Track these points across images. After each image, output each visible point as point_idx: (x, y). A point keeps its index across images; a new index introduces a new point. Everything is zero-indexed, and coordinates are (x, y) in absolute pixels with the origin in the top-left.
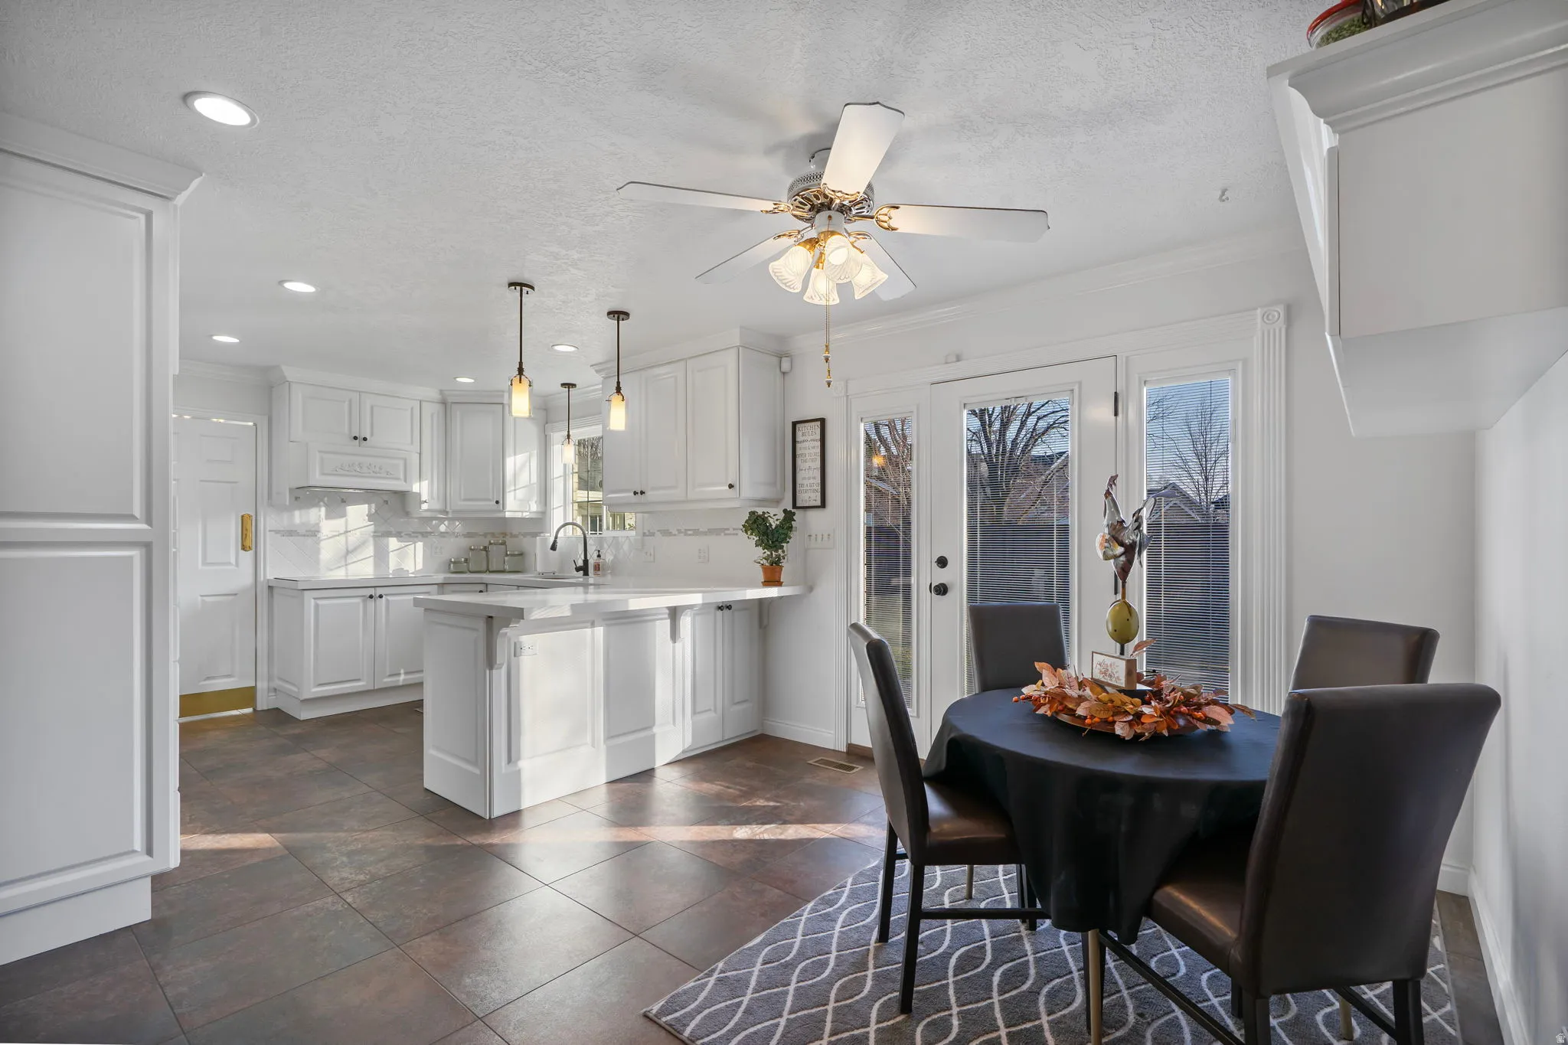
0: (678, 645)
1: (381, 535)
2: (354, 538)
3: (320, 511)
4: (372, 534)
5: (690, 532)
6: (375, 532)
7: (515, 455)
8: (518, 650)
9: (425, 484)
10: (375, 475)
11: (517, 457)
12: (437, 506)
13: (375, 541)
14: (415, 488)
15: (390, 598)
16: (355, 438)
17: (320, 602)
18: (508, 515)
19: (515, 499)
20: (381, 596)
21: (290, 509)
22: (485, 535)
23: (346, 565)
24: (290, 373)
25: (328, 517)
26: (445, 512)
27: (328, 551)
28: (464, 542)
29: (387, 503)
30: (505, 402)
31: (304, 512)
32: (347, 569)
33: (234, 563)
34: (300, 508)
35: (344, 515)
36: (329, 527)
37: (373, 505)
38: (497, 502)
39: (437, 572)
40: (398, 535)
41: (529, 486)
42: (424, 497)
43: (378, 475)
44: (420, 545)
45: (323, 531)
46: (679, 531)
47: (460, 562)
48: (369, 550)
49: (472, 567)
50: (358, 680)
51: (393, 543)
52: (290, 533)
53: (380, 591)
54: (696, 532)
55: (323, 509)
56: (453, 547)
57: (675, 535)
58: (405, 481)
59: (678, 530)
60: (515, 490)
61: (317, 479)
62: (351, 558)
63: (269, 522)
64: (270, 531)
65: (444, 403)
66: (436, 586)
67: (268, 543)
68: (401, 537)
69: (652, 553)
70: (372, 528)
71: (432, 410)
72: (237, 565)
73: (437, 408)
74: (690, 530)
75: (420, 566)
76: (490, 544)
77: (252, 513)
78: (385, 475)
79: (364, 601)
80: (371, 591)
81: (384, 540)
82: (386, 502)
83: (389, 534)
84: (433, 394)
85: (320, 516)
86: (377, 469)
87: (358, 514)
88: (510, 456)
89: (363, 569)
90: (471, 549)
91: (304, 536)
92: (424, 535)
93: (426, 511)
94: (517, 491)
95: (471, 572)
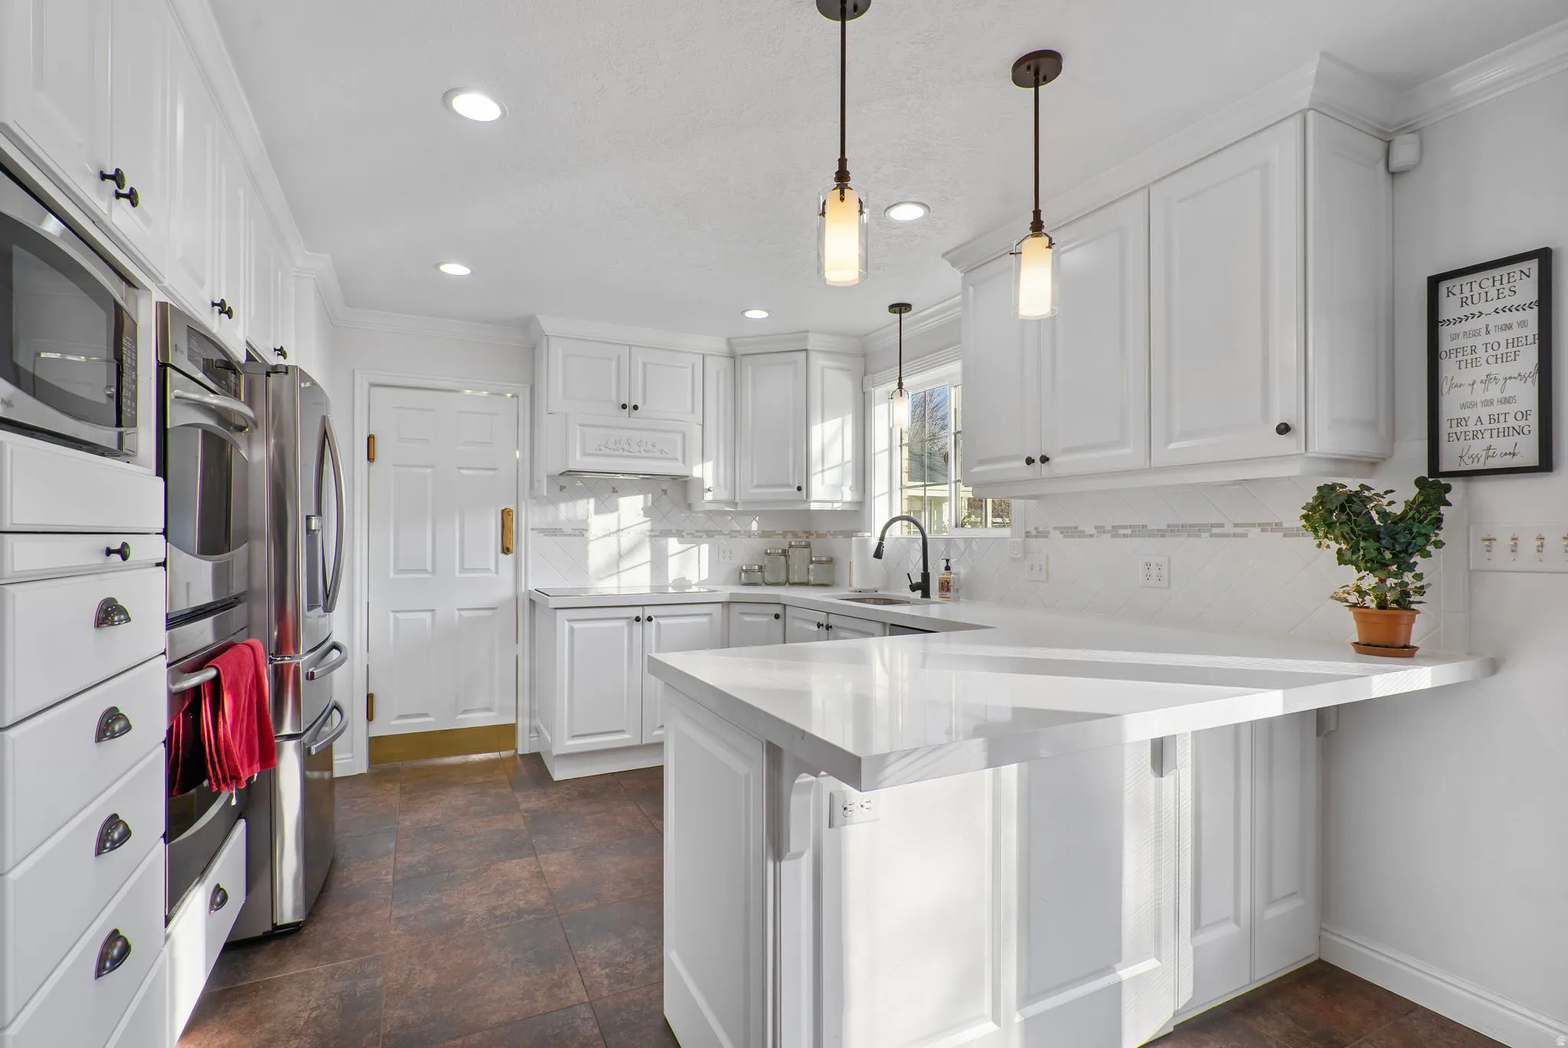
0: (1168, 780)
1: (658, 535)
2: (627, 540)
3: (588, 503)
4: (648, 533)
5: (1122, 532)
6: (651, 531)
7: (823, 421)
8: (838, 810)
9: (709, 466)
10: (648, 455)
11: (828, 424)
12: (725, 496)
13: (651, 543)
14: (696, 472)
15: (662, 621)
16: (624, 406)
17: (576, 625)
18: (814, 506)
19: (823, 483)
20: (650, 619)
21: (552, 501)
22: (785, 534)
23: (618, 573)
24: (549, 324)
25: (597, 512)
26: (736, 504)
27: (598, 553)
28: (760, 544)
29: (666, 493)
30: (809, 348)
31: (570, 504)
32: (619, 579)
33: (494, 570)
34: (565, 501)
35: (616, 509)
36: (599, 524)
37: (650, 496)
38: (799, 489)
39: (726, 583)
40: (679, 534)
41: (843, 464)
42: (708, 484)
43: (651, 454)
44: (705, 548)
45: (590, 530)
46: (1100, 530)
47: (753, 571)
48: (645, 554)
49: (769, 578)
50: (622, 731)
51: (673, 544)
52: (553, 532)
53: (649, 611)
54: (1140, 531)
55: (592, 501)
56: (745, 550)
57: (1091, 536)
58: (684, 463)
59: (1096, 528)
60: (823, 471)
61: (577, 462)
62: (624, 565)
63: (529, 518)
64: (533, 529)
65: (733, 357)
66: (720, 605)
67: (528, 541)
68: (683, 537)
69: (1044, 567)
70: (647, 526)
71: (717, 366)
72: (497, 572)
73: (726, 363)
74: (1125, 527)
75: (705, 575)
76: (791, 546)
77: (512, 507)
78: (658, 454)
79: (630, 626)
80: (638, 612)
81: (662, 541)
82: (665, 492)
83: (667, 534)
84: (722, 346)
85: (588, 510)
86: (649, 447)
87: (632, 507)
88: (816, 424)
89: (636, 580)
90: (766, 553)
91: (570, 535)
92: (710, 534)
93: (709, 502)
94: (826, 473)
95: (767, 584)
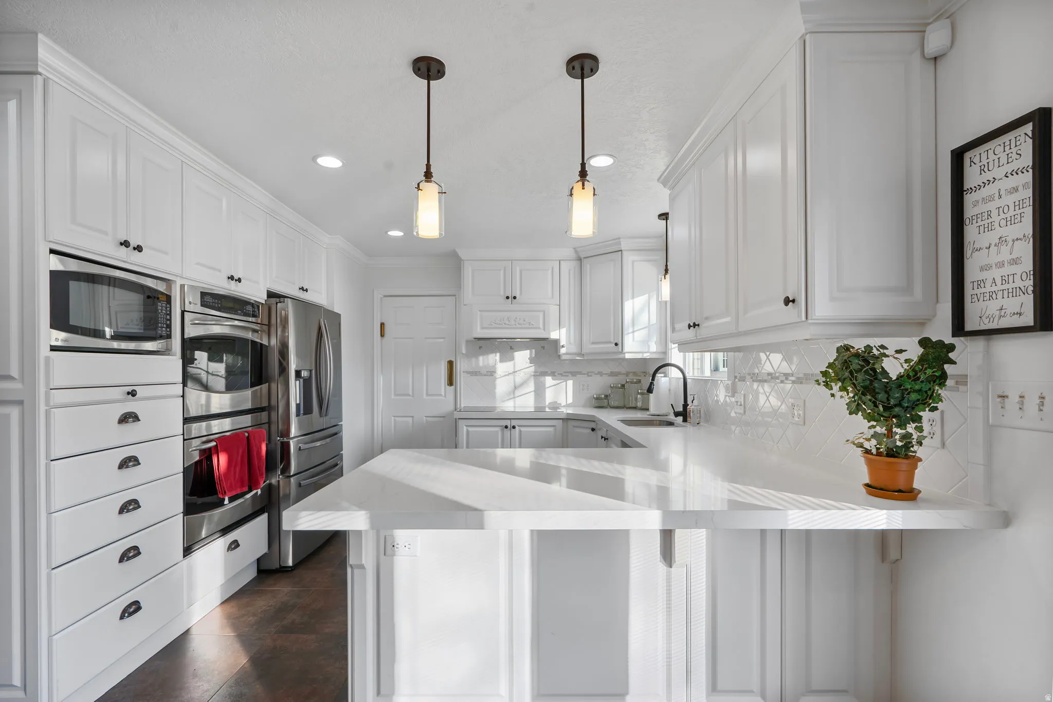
1: (539, 375)
2: (519, 378)
3: (496, 356)
4: (533, 374)
5: (780, 378)
6: (535, 372)
7: (633, 298)
8: (389, 547)
9: (564, 331)
10: (520, 326)
11: (636, 300)
12: (574, 349)
13: (534, 379)
14: (554, 335)
15: (523, 429)
16: (508, 298)
17: (470, 429)
18: (628, 356)
19: (633, 340)
20: (514, 427)
21: (476, 356)
22: (627, 374)
23: (514, 398)
24: (462, 254)
25: (502, 361)
26: (580, 354)
27: (502, 386)
28: (611, 380)
29: (544, 349)
30: (623, 249)
31: (485, 357)
32: (515, 402)
33: (443, 395)
34: (483, 354)
35: (512, 359)
36: (502, 368)
37: (534, 351)
38: (616, 344)
39: (584, 406)
40: (553, 374)
41: (649, 326)
42: (563, 342)
43: (523, 326)
44: (570, 383)
45: (497, 372)
47: (601, 399)
48: (531, 387)
49: (612, 403)
51: (549, 380)
52: (475, 373)
53: (514, 423)
55: (498, 354)
56: (598, 384)
57: (766, 381)
58: (544, 330)
59: (768, 375)
60: (633, 332)
61: (480, 333)
62: (517, 393)
63: (461, 366)
64: (463, 372)
65: (580, 259)
66: (561, 421)
67: (461, 378)
68: (555, 376)
70: (532, 369)
71: (568, 267)
72: (445, 396)
73: (574, 264)
74: (782, 375)
75: (570, 400)
76: (627, 382)
77: (453, 360)
78: (527, 326)
79: (502, 431)
80: (510, 423)
81: (542, 379)
82: (543, 347)
83: (544, 374)
84: (573, 255)
85: (496, 360)
86: (521, 321)
87: (522, 357)
88: (628, 300)
89: (525, 403)
90: (611, 387)
91: (485, 375)
92: (574, 374)
93: (567, 354)
94: (635, 333)
95: (611, 407)
